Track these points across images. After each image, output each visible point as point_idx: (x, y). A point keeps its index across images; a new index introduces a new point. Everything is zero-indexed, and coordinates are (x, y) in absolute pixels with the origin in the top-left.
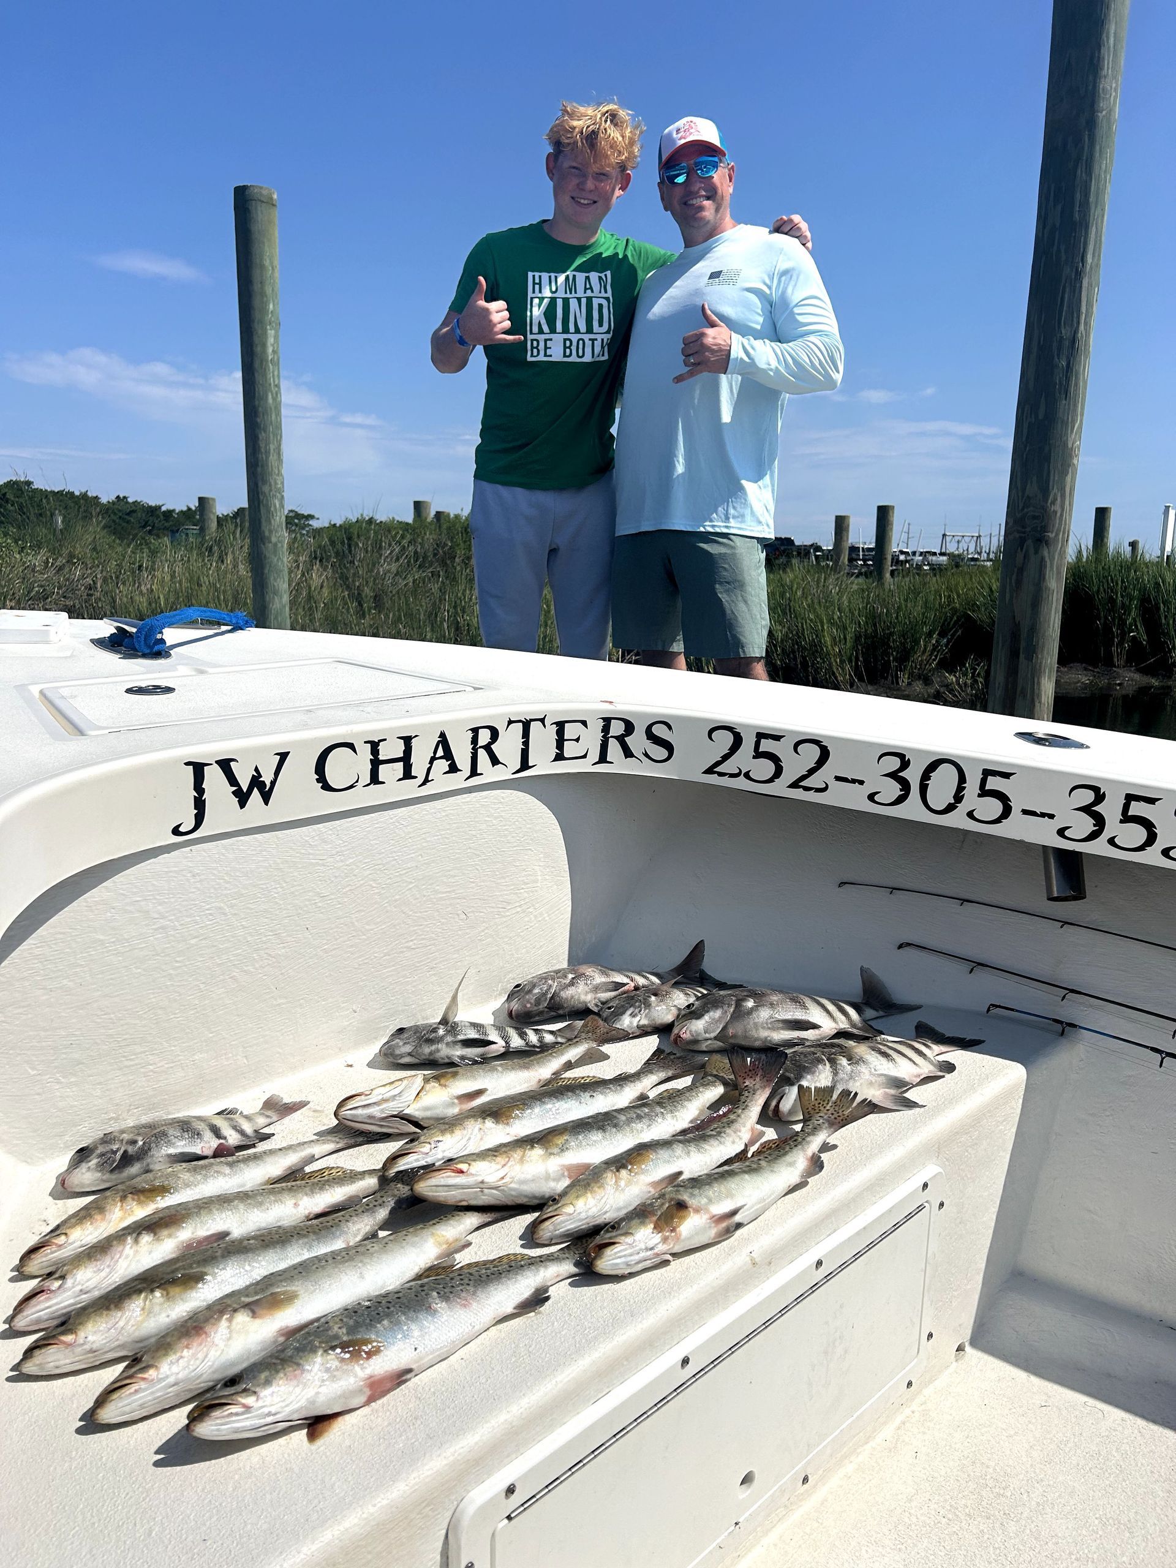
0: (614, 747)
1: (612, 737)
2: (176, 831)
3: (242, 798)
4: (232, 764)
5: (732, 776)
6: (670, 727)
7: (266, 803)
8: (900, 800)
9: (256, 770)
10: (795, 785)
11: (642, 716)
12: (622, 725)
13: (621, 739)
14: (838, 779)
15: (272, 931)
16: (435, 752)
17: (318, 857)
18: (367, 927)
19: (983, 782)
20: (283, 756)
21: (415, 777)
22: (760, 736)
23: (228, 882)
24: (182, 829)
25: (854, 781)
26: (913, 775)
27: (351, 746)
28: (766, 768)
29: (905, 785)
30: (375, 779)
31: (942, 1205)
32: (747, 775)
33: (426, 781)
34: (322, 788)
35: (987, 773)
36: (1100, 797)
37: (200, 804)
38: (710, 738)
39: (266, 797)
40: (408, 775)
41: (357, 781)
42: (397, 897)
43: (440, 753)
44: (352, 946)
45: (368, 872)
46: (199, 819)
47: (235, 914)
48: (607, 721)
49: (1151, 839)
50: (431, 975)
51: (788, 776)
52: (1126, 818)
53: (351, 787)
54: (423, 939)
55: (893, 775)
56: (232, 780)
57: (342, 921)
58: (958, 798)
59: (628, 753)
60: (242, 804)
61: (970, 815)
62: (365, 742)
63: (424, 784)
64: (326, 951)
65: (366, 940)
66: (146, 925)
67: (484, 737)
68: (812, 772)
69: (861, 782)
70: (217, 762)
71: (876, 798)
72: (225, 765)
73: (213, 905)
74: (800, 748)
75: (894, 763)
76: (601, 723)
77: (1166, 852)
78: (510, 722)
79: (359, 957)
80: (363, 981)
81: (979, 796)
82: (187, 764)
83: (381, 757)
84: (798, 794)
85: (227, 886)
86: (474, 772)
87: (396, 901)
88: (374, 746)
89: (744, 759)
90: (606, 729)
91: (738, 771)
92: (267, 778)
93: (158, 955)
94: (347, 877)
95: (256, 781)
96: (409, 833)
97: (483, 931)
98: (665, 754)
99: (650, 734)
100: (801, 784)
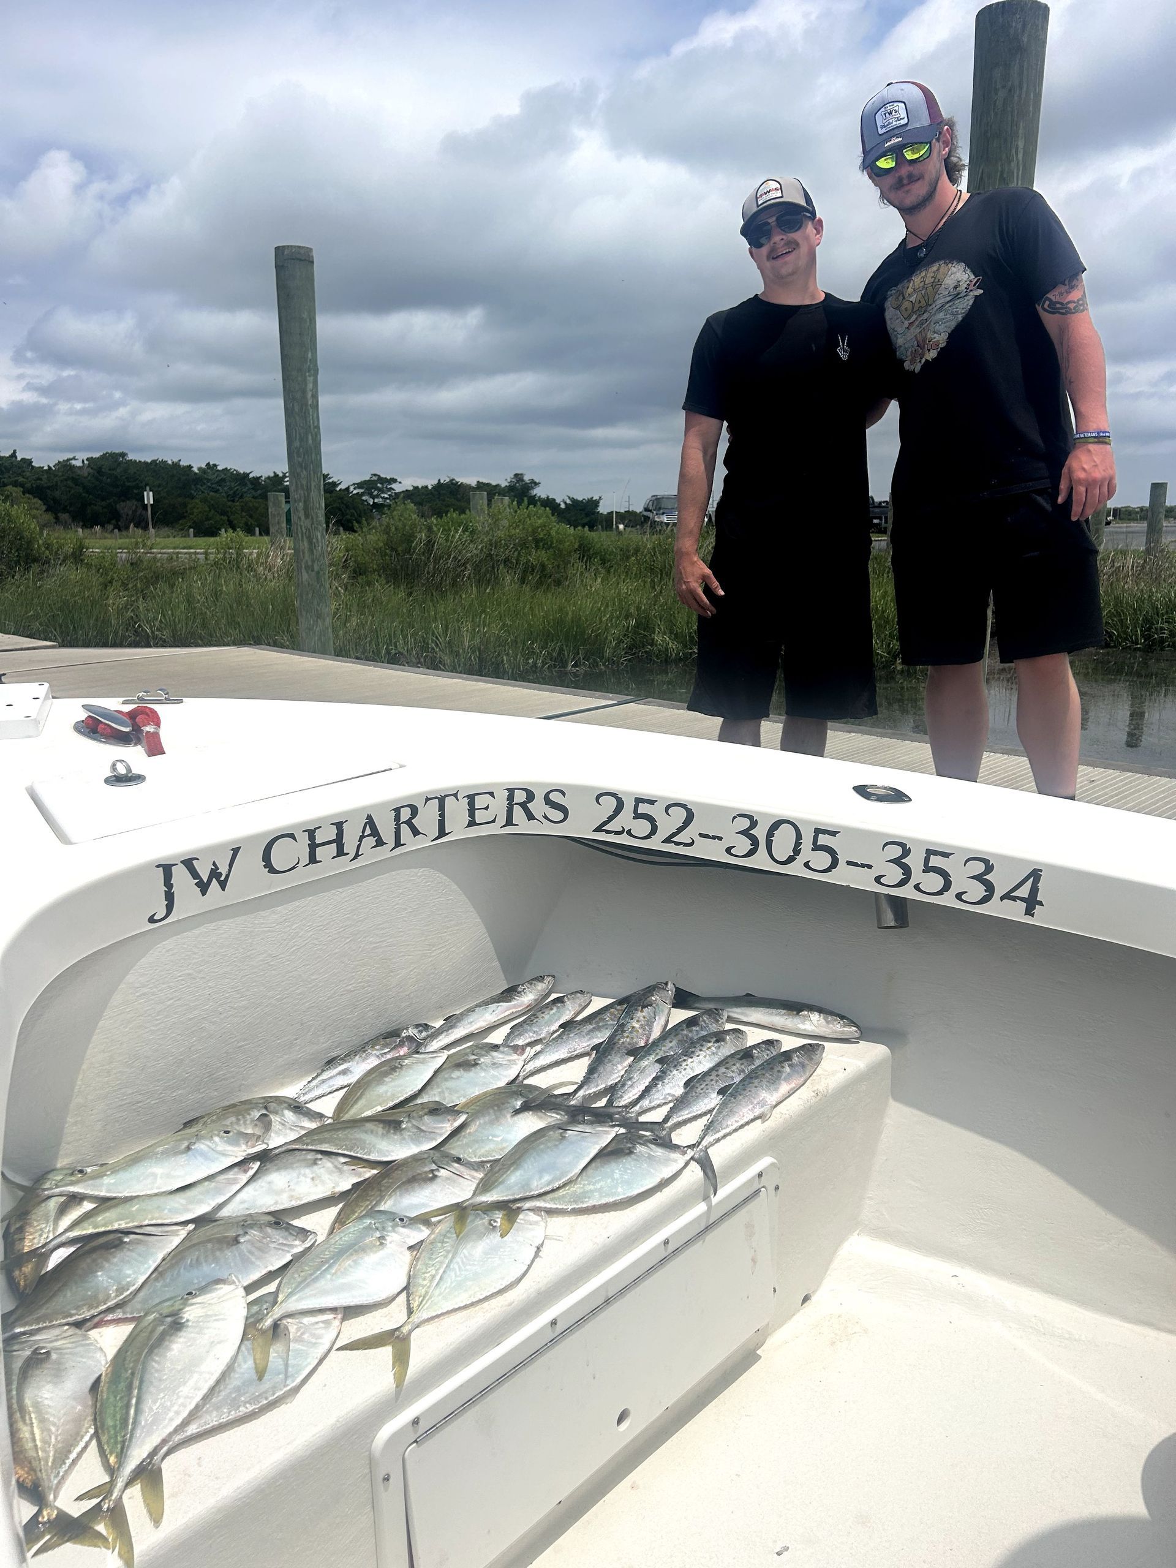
0: (518, 811)
1: (516, 804)
2: (152, 920)
3: (204, 887)
4: (194, 862)
5: (617, 833)
6: (564, 794)
7: (223, 889)
8: (751, 853)
9: (214, 864)
10: (668, 840)
11: (540, 785)
12: (524, 794)
13: (523, 805)
14: (701, 835)
15: (232, 988)
16: (363, 831)
17: (269, 925)
18: (313, 977)
19: (816, 839)
20: (236, 851)
21: (348, 854)
22: (638, 801)
23: (195, 953)
24: (155, 918)
25: (714, 837)
26: (760, 832)
27: (292, 836)
28: (644, 827)
29: (755, 841)
30: (313, 860)
31: (777, 1188)
32: (629, 833)
33: (357, 855)
34: (268, 872)
35: (818, 831)
36: (906, 852)
37: (170, 897)
38: (598, 802)
39: (223, 885)
40: (341, 852)
41: (298, 863)
42: (337, 950)
43: (368, 831)
44: (300, 994)
45: (311, 933)
46: (170, 908)
47: (203, 978)
48: (511, 792)
49: (947, 886)
50: (368, 1011)
51: (663, 833)
52: (927, 869)
53: (294, 868)
54: (360, 982)
55: (745, 833)
56: (195, 874)
57: (291, 974)
58: (797, 851)
59: (530, 817)
60: (204, 893)
61: (807, 865)
62: (303, 831)
63: (355, 858)
64: (279, 1000)
65: (312, 988)
66: (131, 993)
67: (405, 814)
68: (680, 830)
69: (720, 839)
70: (181, 862)
71: (733, 851)
72: (189, 863)
73: (184, 972)
74: (670, 811)
75: (745, 823)
76: (506, 793)
77: (959, 896)
78: (427, 799)
79: (306, 1002)
80: (311, 1021)
81: (813, 849)
82: (158, 866)
83: (317, 842)
84: (670, 848)
85: (194, 956)
86: (398, 844)
87: (336, 953)
88: (311, 834)
89: (625, 819)
90: (511, 798)
91: (621, 829)
92: (223, 870)
93: (142, 1016)
94: (294, 939)
95: (215, 873)
96: (345, 897)
97: (412, 971)
98: (561, 816)
99: (548, 801)
100: (673, 839)
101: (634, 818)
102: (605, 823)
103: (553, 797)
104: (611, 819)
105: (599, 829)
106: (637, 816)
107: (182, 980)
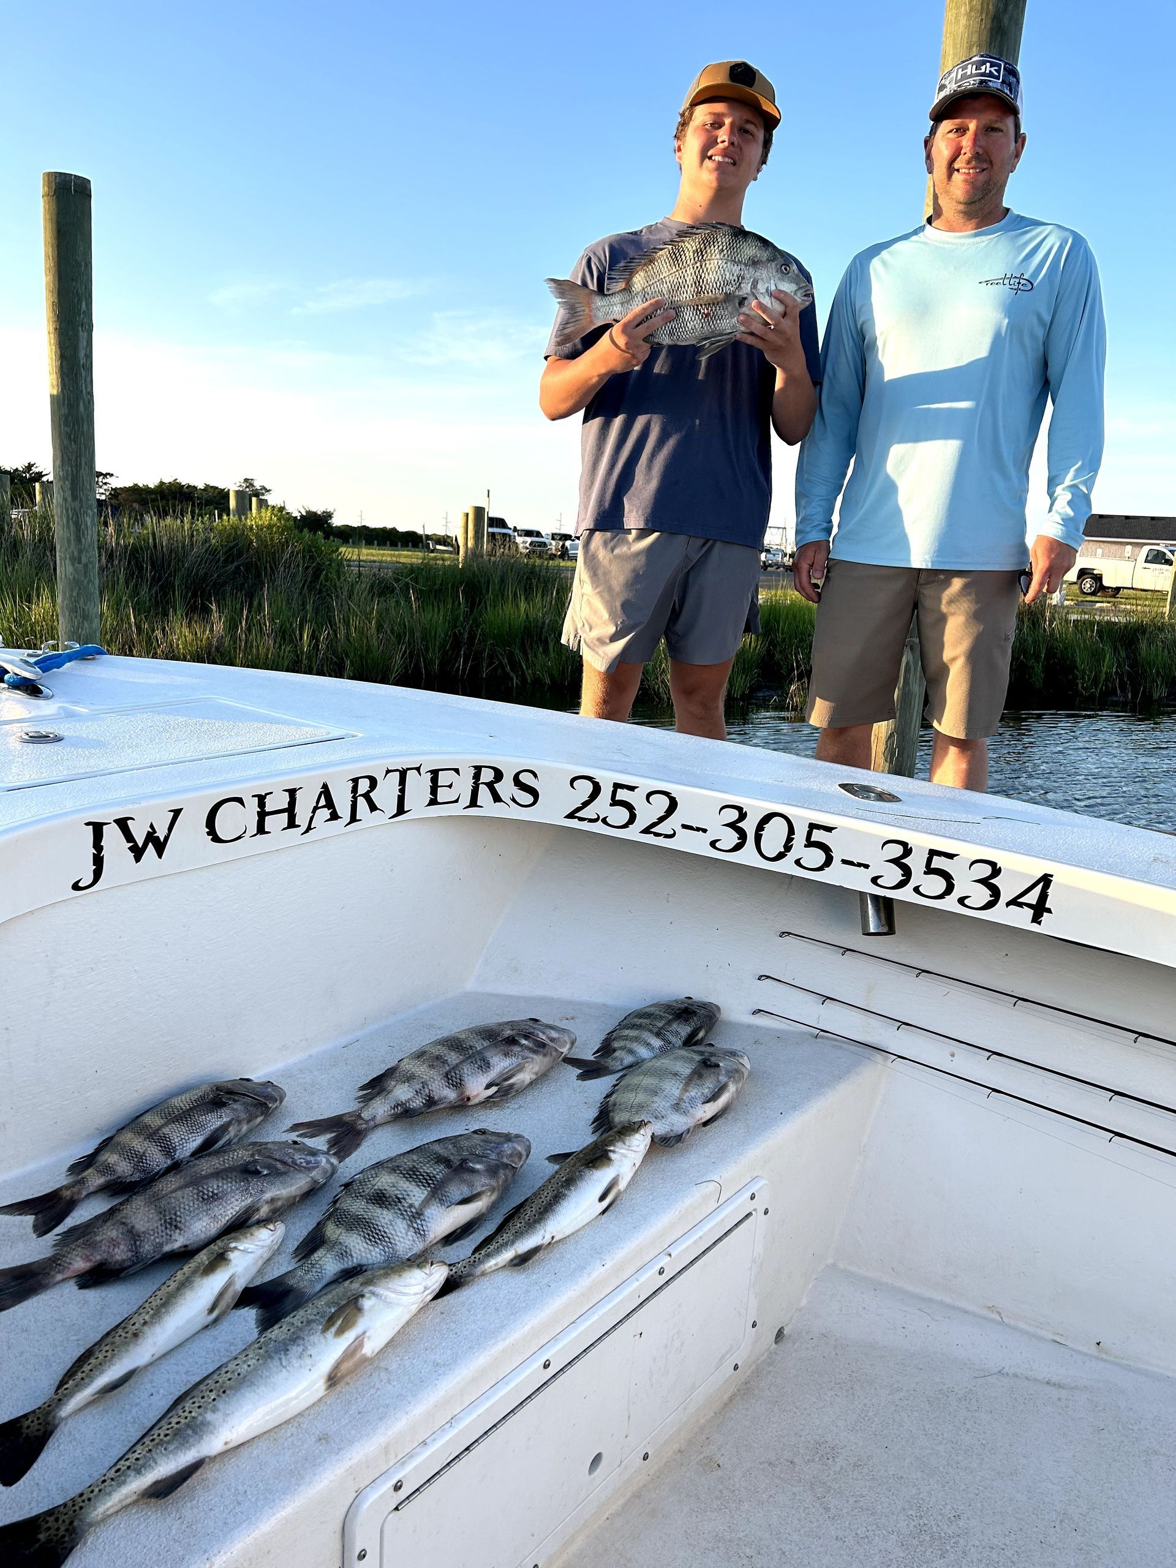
0: (484, 791)
1: (482, 783)
2: (76, 887)
3: (138, 853)
4: (129, 822)
5: (591, 821)
6: (535, 776)
7: (160, 856)
8: (737, 848)
9: (152, 826)
10: (647, 831)
11: (510, 765)
12: (492, 773)
13: (490, 786)
14: (684, 826)
16: (318, 802)
17: (206, 904)
18: (251, 966)
19: (809, 834)
20: (177, 813)
21: (299, 826)
22: (617, 786)
24: (81, 884)
25: (698, 829)
26: (749, 826)
27: (240, 800)
28: (623, 815)
29: (742, 835)
30: (261, 829)
31: (766, 1212)
32: (604, 821)
33: (309, 829)
34: (212, 840)
35: (813, 826)
37: (98, 861)
38: (572, 786)
39: (160, 853)
40: (292, 824)
41: (245, 832)
43: (323, 802)
44: (235, 985)
46: (97, 874)
49: (950, 889)
51: (641, 822)
52: (929, 870)
53: (239, 838)
54: (303, 975)
55: (732, 825)
56: (129, 837)
57: (227, 961)
58: (788, 847)
59: (497, 798)
60: (138, 859)
61: (798, 862)
62: (253, 796)
63: (307, 831)
65: (249, 978)
67: (364, 786)
68: (661, 820)
69: (705, 831)
70: (115, 821)
71: (718, 845)
72: (123, 823)
74: (651, 799)
75: (734, 815)
76: (473, 771)
77: (961, 901)
78: (388, 771)
79: (242, 994)
81: (806, 846)
82: (88, 824)
83: (267, 809)
84: (649, 839)
86: (353, 819)
88: (261, 799)
89: (602, 806)
90: (477, 777)
91: (596, 817)
92: (161, 834)
95: (151, 837)
97: (358, 964)
98: (530, 799)
99: (517, 782)
100: (652, 830)
101: (611, 805)
102: (578, 810)
103: (525, 778)
104: (585, 804)
105: (571, 816)
106: (615, 802)
107: (106, 961)
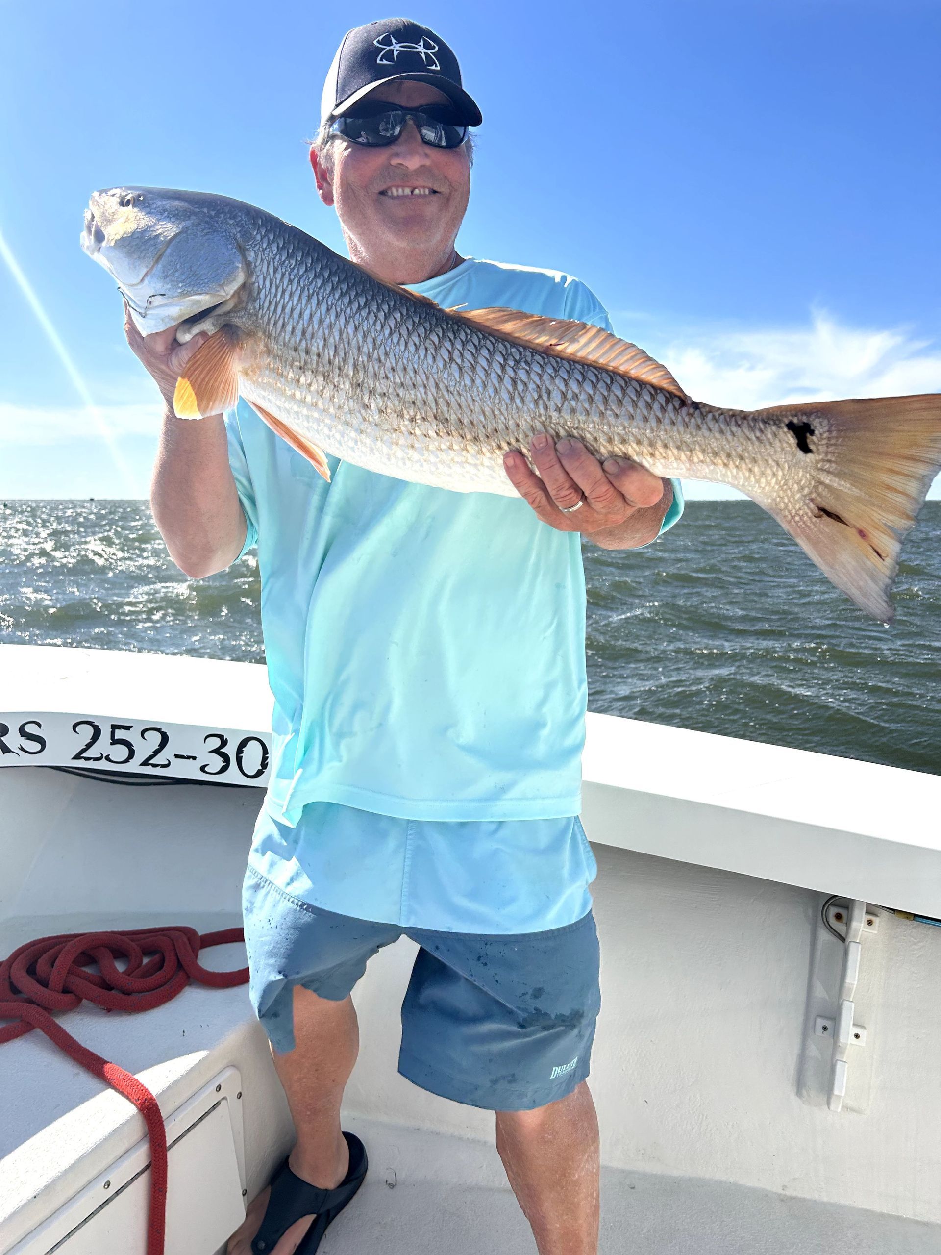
5: (96, 759)
6: (39, 725)
8: (223, 770)
11: (13, 718)
14: (177, 756)
22: (114, 727)
25: (189, 758)
26: (231, 750)
28: (121, 752)
29: (226, 758)
31: (239, 1095)
32: (108, 758)
38: (75, 731)
51: (140, 757)
55: (217, 751)
58: (264, 765)
59: (6, 750)
68: (156, 752)
69: (194, 758)
71: (207, 769)
74: (145, 735)
75: (217, 742)
84: (148, 770)
89: (103, 745)
91: (100, 755)
98: (38, 747)
99: (22, 732)
100: (150, 762)
101: (112, 744)
102: (83, 751)
103: (31, 729)
104: (89, 746)
105: (77, 757)
106: (114, 742)
